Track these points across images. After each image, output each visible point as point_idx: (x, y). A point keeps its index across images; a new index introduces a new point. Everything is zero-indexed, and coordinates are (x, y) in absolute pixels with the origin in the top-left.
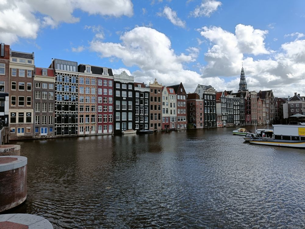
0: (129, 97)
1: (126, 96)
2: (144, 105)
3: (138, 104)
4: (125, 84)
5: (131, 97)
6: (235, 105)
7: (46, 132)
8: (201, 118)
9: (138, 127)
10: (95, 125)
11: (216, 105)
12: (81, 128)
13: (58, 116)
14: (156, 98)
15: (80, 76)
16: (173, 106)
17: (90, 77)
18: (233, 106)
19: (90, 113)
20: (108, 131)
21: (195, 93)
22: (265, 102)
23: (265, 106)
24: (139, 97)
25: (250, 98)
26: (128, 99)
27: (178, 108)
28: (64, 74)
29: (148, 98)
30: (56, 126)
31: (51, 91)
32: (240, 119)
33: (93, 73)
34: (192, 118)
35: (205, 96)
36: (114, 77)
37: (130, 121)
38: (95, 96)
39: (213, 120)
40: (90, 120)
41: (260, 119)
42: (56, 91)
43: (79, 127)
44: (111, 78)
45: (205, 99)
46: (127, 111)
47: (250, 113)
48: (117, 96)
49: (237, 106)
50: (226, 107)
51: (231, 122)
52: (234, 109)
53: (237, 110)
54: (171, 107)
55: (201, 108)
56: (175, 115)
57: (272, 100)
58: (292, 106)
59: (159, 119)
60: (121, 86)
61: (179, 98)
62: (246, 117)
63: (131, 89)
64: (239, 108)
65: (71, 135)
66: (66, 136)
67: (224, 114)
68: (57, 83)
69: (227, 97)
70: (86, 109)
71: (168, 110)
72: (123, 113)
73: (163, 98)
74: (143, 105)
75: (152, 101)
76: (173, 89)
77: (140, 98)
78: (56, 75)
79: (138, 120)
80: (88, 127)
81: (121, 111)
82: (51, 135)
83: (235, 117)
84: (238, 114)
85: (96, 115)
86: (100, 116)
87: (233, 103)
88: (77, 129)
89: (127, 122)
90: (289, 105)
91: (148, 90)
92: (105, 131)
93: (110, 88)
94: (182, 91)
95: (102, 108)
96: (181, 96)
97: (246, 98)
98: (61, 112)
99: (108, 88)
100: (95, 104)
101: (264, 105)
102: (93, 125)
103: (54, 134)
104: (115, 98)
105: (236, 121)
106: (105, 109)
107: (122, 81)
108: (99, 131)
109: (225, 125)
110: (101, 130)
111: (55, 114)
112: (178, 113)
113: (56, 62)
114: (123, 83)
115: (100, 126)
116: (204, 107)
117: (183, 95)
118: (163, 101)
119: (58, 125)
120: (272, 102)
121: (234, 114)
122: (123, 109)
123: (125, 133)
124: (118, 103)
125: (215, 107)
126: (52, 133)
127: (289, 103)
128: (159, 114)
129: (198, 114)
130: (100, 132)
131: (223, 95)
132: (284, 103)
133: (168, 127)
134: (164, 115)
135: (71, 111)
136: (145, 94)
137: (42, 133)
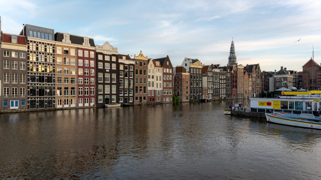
0: (113, 69)
1: (109, 69)
2: (129, 77)
3: (123, 77)
4: (108, 55)
5: (115, 69)
6: (221, 78)
7: (16, 106)
8: (187, 92)
9: (122, 100)
10: (75, 97)
11: (202, 79)
12: (59, 101)
13: (31, 88)
14: (141, 71)
15: (57, 46)
16: (159, 79)
17: (69, 47)
18: (220, 80)
19: (70, 85)
20: (90, 104)
21: (182, 66)
22: (252, 76)
23: (252, 80)
24: (123, 69)
25: (236, 72)
26: (111, 71)
27: (164, 81)
28: (37, 43)
29: (132, 70)
30: (29, 99)
31: (22, 60)
32: (226, 92)
33: (72, 43)
34: (178, 92)
35: (192, 69)
36: (96, 47)
37: (114, 94)
38: (75, 67)
39: (199, 94)
40: (69, 92)
41: (246, 93)
42: (28, 60)
43: (56, 100)
44: (93, 48)
45: (192, 72)
46: (111, 84)
47: (236, 87)
48: (99, 68)
49: (224, 79)
50: (212, 81)
51: (217, 96)
52: (221, 82)
53: (224, 84)
54: (157, 80)
55: (187, 82)
56: (161, 89)
57: (259, 74)
58: (278, 80)
59: (145, 92)
60: (104, 58)
61: (165, 72)
62: (233, 90)
63: (115, 61)
64: (225, 82)
65: (47, 108)
66: (41, 109)
67: (210, 88)
68: (30, 52)
69: (214, 71)
70: (65, 80)
71: (154, 83)
72: (106, 86)
73: (148, 70)
74: (127, 78)
75: (137, 73)
76: (159, 62)
77: (124, 71)
78: (29, 44)
79: (122, 93)
80: (67, 100)
81: (104, 84)
82: (23, 109)
83: (221, 90)
84: (224, 88)
85: (76, 87)
86: (81, 89)
87: (219, 77)
88: (54, 102)
89: (111, 94)
90: (275, 79)
91: (133, 63)
92: (87, 105)
93: (92, 59)
94: (168, 64)
95: (82, 81)
96: (168, 70)
97: (232, 72)
98: (35, 84)
99: (89, 59)
100: (75, 76)
101: (250, 79)
102: (73, 98)
103: (27, 107)
104: (97, 70)
105: (222, 94)
106: (86, 81)
107: (105, 53)
108: (79, 104)
109: (211, 98)
110: (81, 103)
111: (28, 85)
112: (164, 86)
113: (28, 28)
114: (106, 55)
115: (81, 99)
116: (191, 80)
117: (169, 68)
118: (149, 74)
119: (31, 98)
120: (258, 76)
121: (221, 87)
122: (106, 82)
123: (108, 106)
124: (100, 75)
125: (202, 81)
126: (24, 107)
127: (275, 76)
128: (145, 88)
129: (184, 87)
130: (81, 105)
131: (210, 69)
132: (271, 77)
133: (153, 100)
134: (149, 88)
135: (48, 82)
136: (129, 67)
137: (11, 106)
